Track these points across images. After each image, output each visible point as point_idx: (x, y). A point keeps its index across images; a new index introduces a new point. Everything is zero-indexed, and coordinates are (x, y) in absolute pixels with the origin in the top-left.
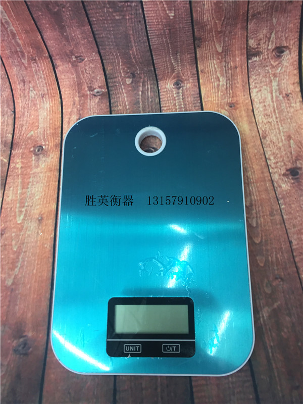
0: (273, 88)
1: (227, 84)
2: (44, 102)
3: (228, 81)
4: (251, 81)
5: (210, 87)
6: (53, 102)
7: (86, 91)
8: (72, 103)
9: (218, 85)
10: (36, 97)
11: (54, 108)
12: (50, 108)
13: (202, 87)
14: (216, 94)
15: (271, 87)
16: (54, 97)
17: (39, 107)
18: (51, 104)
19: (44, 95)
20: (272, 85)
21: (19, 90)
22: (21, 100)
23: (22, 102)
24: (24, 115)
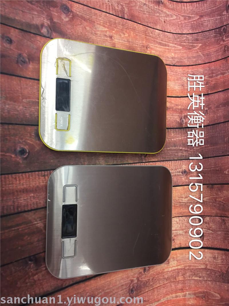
0: (178, 231)
1: (183, 203)
2: (179, 85)
3: (184, 204)
4: (184, 218)
5: (181, 192)
6: (178, 92)
7: (184, 114)
8: (177, 104)
9: (182, 197)
10: (182, 81)
11: (175, 92)
12: (175, 89)
13: (182, 187)
14: (177, 196)
15: (179, 230)
16: (182, 93)
17: (176, 82)
18: (177, 90)
19: (184, 86)
20: (181, 230)
21: (188, 70)
22: (181, 71)
23: (180, 71)
24: (172, 71)
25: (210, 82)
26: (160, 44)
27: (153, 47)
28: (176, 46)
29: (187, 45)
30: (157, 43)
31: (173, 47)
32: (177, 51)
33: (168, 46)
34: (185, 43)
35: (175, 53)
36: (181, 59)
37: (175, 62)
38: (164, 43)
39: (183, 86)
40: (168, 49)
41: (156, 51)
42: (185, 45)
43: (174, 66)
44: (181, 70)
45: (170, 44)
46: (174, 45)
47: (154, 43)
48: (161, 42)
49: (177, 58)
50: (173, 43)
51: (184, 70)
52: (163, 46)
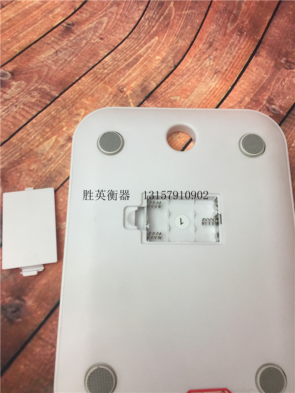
2: (212, 79)
6: (221, 86)
7: (264, 100)
8: (239, 100)
10: (209, 69)
11: (217, 91)
12: (213, 88)
16: (227, 81)
17: (203, 80)
18: (217, 86)
19: (218, 71)
21: (198, 50)
22: (192, 60)
23: (191, 63)
24: (183, 76)
25: (242, 26)
26: (129, 66)
27: (127, 80)
28: (148, 45)
29: (159, 26)
30: (124, 69)
31: (147, 50)
32: (158, 48)
33: (141, 56)
34: (153, 27)
35: (158, 53)
36: (173, 50)
37: (172, 62)
38: (131, 59)
39: (218, 73)
40: (145, 60)
41: (135, 80)
42: (156, 30)
43: (176, 67)
44: (190, 61)
45: (139, 52)
46: (145, 47)
47: (121, 75)
48: (126, 63)
49: (168, 54)
50: (142, 47)
51: (193, 56)
52: (136, 63)
